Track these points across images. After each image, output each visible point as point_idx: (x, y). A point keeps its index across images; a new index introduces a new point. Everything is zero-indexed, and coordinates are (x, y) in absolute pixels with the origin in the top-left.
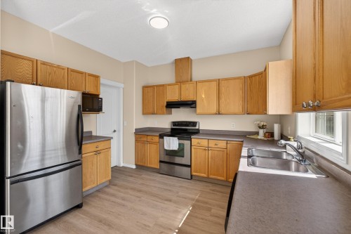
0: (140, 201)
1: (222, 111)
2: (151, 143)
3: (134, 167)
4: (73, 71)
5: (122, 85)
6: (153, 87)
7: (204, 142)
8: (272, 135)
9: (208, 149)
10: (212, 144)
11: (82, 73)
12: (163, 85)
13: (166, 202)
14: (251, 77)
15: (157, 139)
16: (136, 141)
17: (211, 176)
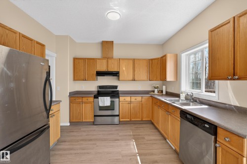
0: (97, 146)
1: (136, 79)
2: (86, 103)
3: (69, 124)
4: (24, 36)
5: (55, 55)
6: (84, 59)
7: (128, 99)
8: (162, 92)
9: (131, 102)
10: (133, 99)
11: (31, 40)
12: (93, 59)
13: (116, 142)
14: (152, 60)
15: (91, 99)
16: (70, 102)
17: (133, 120)
